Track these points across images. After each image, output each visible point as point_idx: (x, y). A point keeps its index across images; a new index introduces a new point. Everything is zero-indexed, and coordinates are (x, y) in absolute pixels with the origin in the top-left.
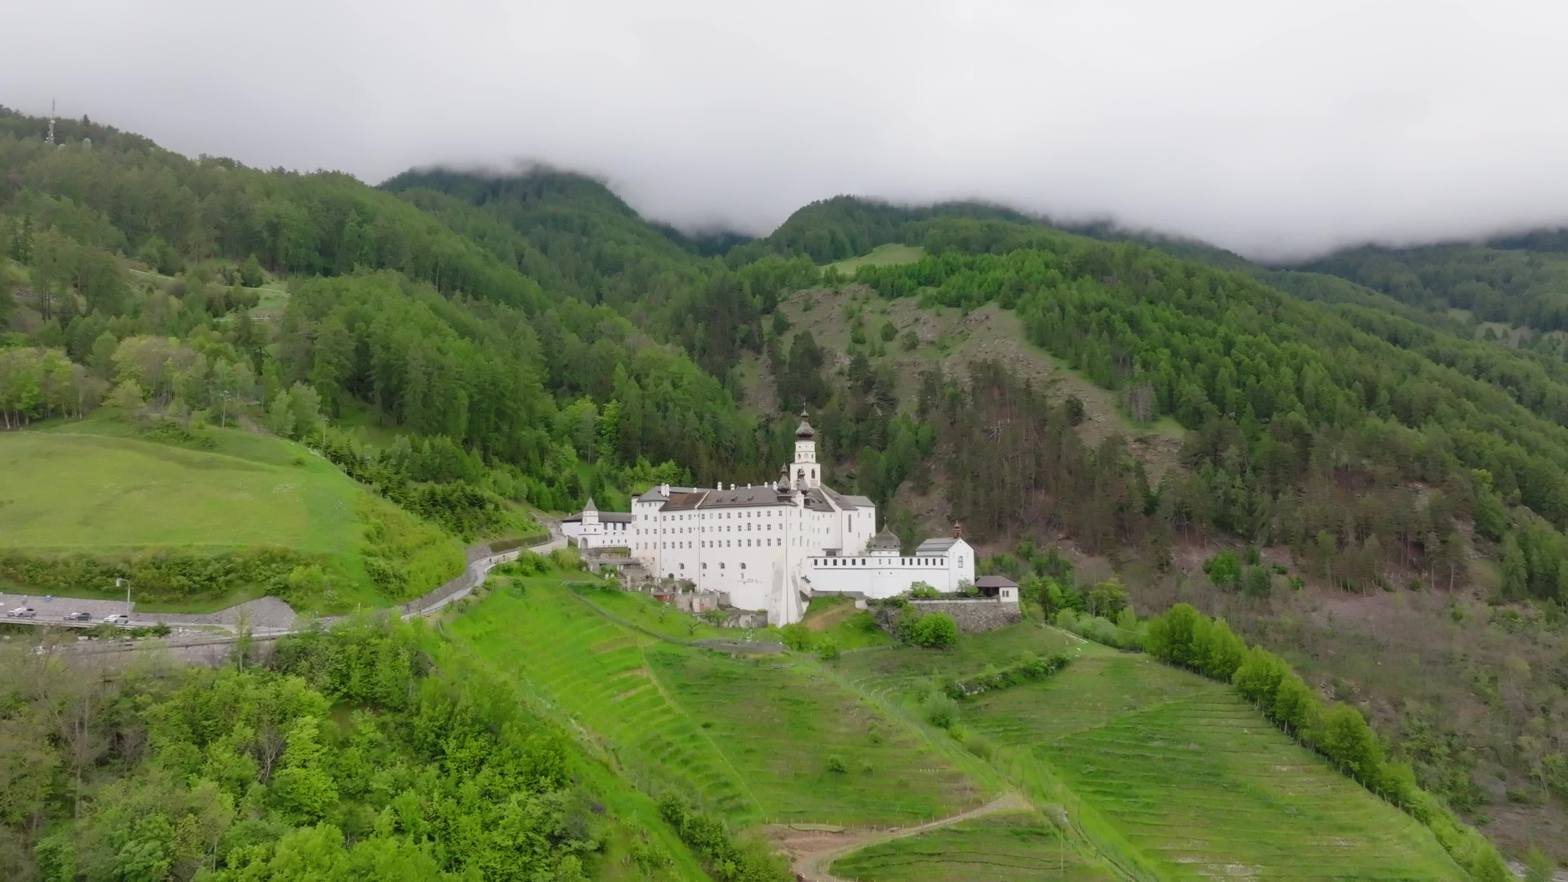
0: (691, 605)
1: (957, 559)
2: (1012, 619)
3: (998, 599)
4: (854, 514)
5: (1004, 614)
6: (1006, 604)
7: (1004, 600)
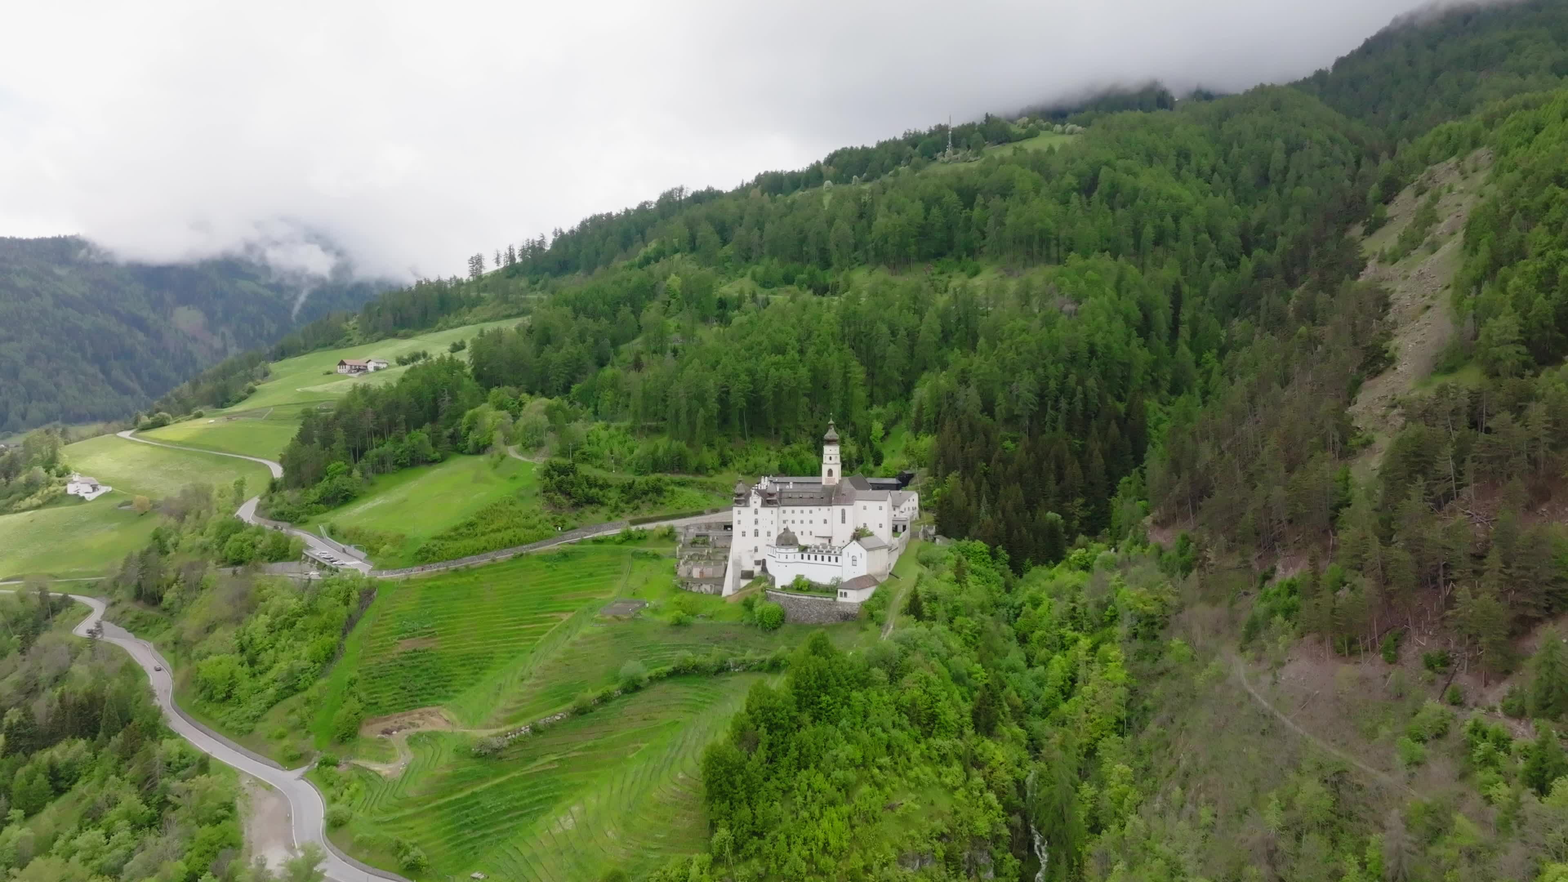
0: (690, 573)
1: (850, 559)
2: (846, 617)
3: (835, 599)
4: (848, 509)
5: (839, 613)
6: (843, 604)
7: (840, 599)
